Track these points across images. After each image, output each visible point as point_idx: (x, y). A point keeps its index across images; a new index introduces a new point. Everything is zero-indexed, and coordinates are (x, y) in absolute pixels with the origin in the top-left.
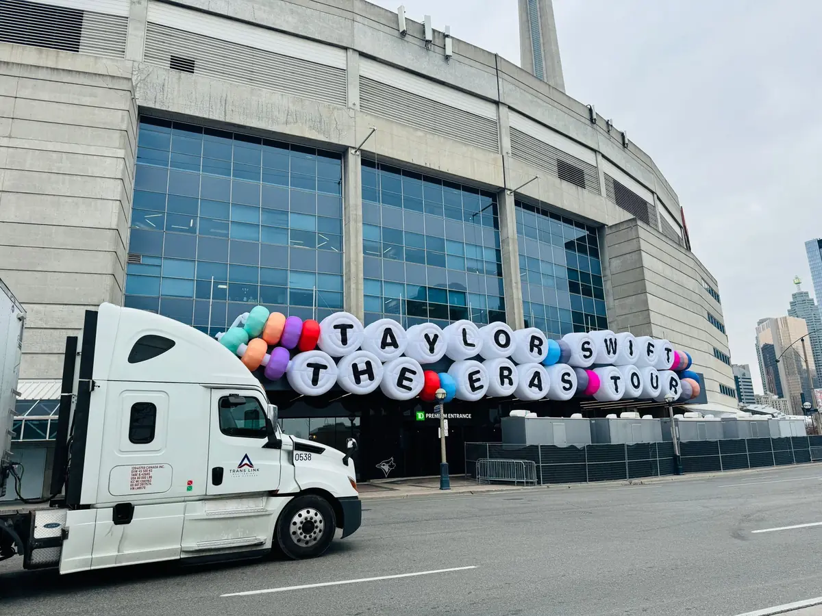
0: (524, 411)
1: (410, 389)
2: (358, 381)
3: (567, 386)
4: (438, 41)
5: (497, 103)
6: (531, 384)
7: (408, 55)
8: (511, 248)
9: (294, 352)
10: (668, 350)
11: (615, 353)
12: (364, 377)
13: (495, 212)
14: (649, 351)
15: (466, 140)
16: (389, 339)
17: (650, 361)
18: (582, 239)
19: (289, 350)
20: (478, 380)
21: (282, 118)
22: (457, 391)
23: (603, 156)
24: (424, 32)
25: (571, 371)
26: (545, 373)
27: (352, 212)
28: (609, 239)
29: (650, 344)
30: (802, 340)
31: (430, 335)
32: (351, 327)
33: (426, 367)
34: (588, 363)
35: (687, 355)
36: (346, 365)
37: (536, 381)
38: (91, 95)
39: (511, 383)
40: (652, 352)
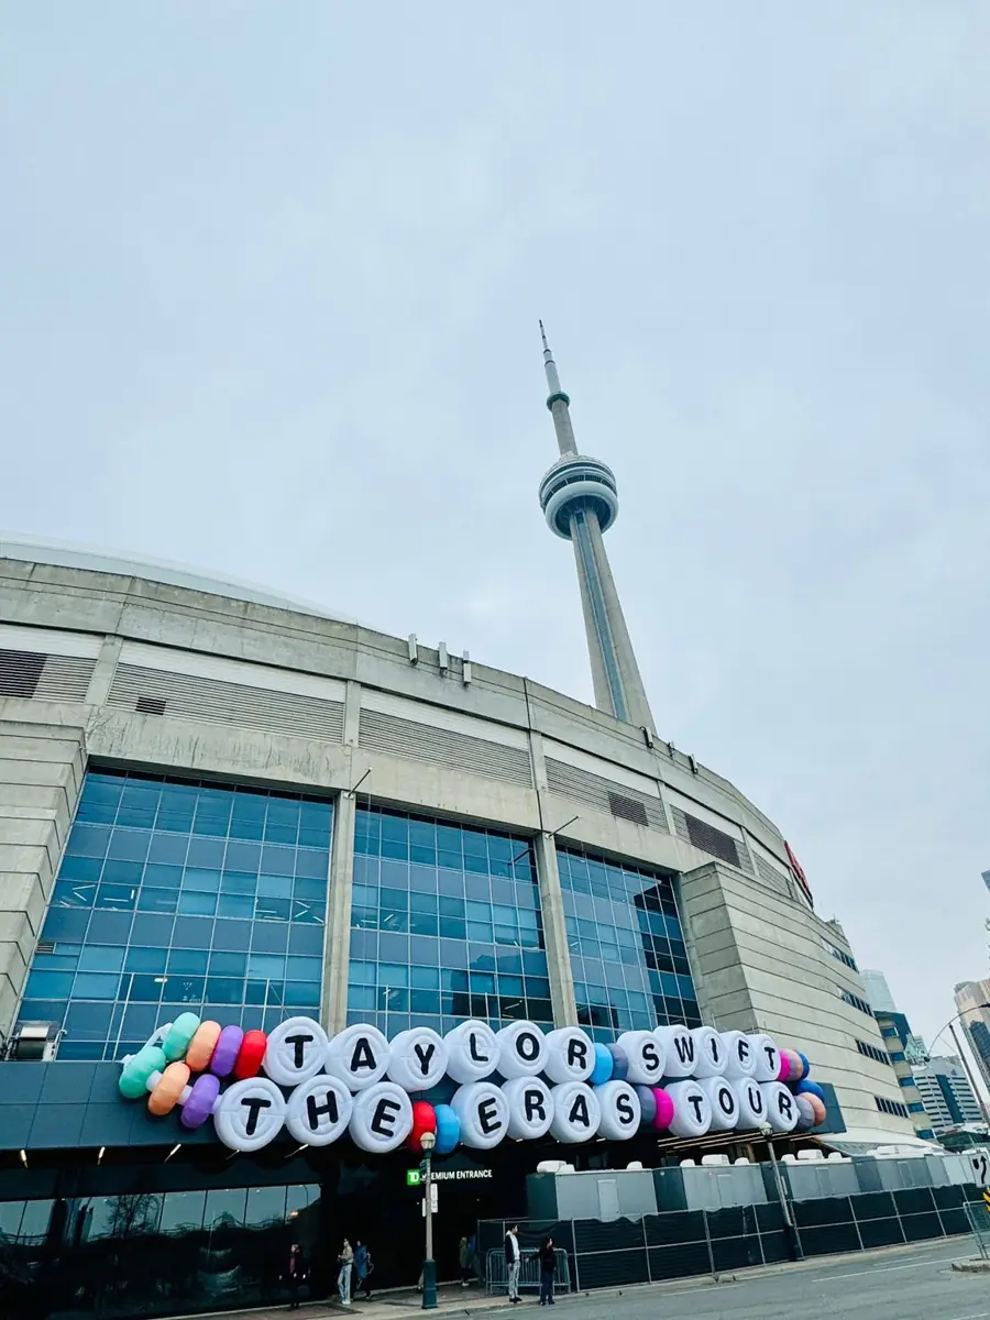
0: (557, 1162)
1: (390, 1134)
2: (314, 1124)
3: (626, 1116)
4: (455, 667)
5: (528, 731)
6: (573, 1117)
7: (421, 684)
8: (553, 909)
9: (226, 1081)
10: (770, 1051)
11: (691, 1059)
12: (323, 1118)
13: (533, 862)
14: (742, 1054)
15: (491, 774)
16: (363, 1056)
17: (744, 1068)
18: (652, 891)
19: (219, 1078)
20: (493, 1113)
21: (262, 760)
22: (462, 1133)
23: (667, 785)
24: (438, 660)
25: (630, 1091)
26: (591, 1097)
27: (340, 871)
28: (687, 890)
29: (741, 1043)
30: (951, 1027)
31: (422, 1046)
32: (310, 1038)
33: (417, 1097)
34: (654, 1077)
35: (801, 1056)
36: (299, 1098)
37: (579, 1111)
38: (31, 748)
39: (542, 1116)
40: (746, 1054)
